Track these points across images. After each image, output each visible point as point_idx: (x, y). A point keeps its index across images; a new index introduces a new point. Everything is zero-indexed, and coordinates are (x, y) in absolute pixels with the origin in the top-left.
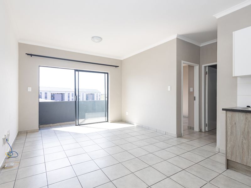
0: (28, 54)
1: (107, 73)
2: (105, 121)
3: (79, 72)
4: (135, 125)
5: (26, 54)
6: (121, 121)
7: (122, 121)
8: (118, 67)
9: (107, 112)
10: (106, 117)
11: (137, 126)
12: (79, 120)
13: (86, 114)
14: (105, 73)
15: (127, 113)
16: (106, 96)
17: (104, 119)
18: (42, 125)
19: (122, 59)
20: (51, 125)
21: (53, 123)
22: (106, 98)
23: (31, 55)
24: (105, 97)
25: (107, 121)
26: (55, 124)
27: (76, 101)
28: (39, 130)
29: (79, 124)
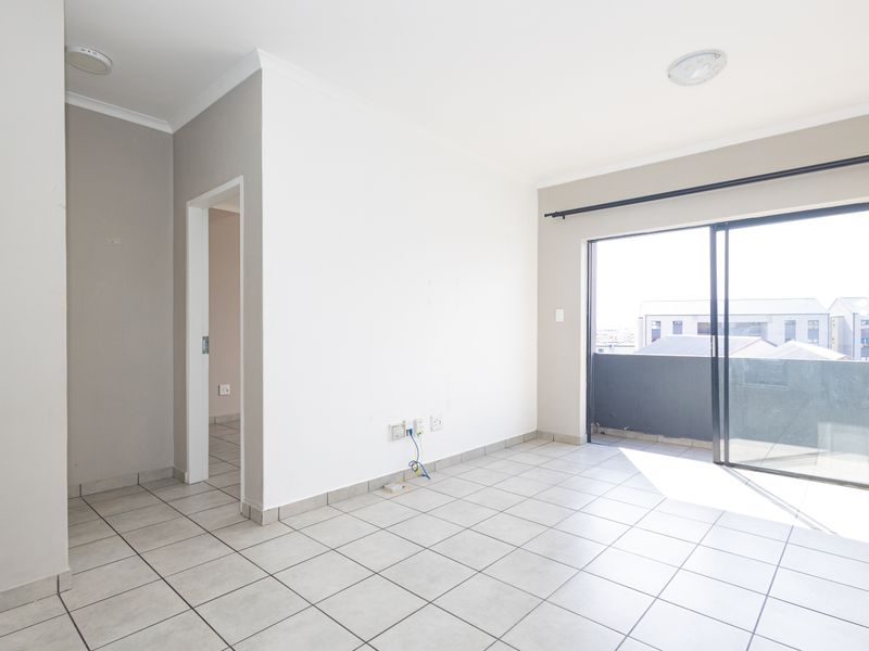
0: (555, 215)
5: (546, 216)
12: (731, 441)
18: (632, 433)
20: (661, 438)
21: (668, 435)
23: (563, 214)
26: (675, 441)
27: (715, 360)
28: (589, 441)
29: (731, 461)
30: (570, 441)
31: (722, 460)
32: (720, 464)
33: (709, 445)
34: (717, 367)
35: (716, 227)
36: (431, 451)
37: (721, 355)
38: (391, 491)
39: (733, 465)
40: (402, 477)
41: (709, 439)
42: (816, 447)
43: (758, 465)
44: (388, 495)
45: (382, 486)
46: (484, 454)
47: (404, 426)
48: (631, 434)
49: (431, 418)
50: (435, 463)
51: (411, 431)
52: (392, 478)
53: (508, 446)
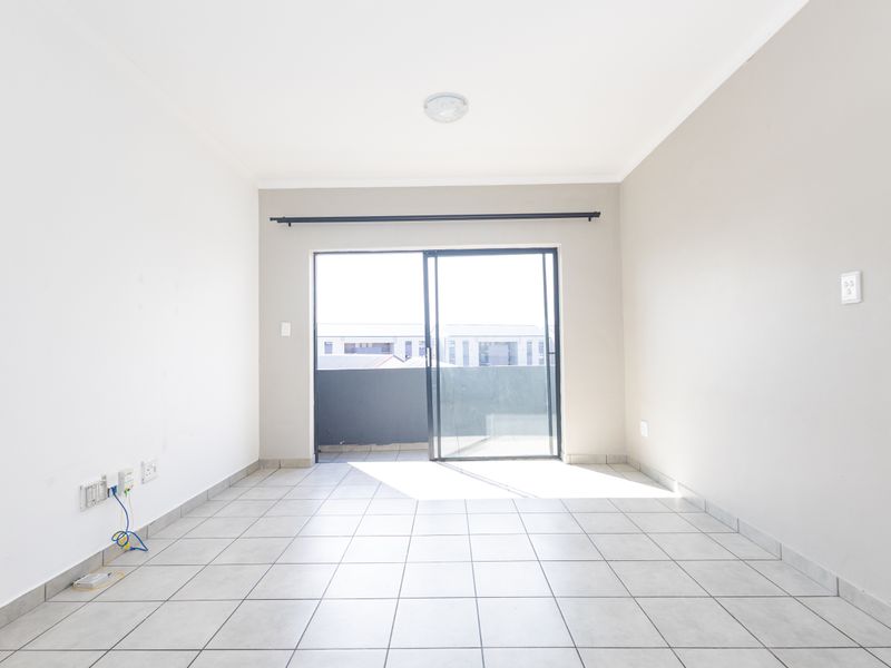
0: (280, 220)
1: (554, 251)
2: (549, 454)
3: (439, 258)
4: (677, 494)
5: (271, 219)
6: (624, 462)
7: (626, 463)
8: (597, 215)
9: (554, 417)
10: (551, 434)
11: (684, 499)
12: (442, 439)
13: (491, 418)
14: (543, 251)
15: (644, 430)
16: (552, 349)
17: (544, 445)
18: (348, 446)
19: (619, 179)
20: (374, 447)
21: (380, 443)
22: (552, 357)
23: (289, 221)
24: (548, 353)
25: (559, 457)
26: (387, 447)
27: (429, 369)
28: (317, 462)
29: (443, 456)
30: (298, 465)
31: (436, 456)
32: (435, 460)
33: (426, 445)
34: (430, 377)
35: (428, 254)
36: (143, 510)
37: (434, 365)
38: (89, 587)
39: (444, 460)
40: (102, 560)
41: (426, 441)
42: (485, 435)
43: (457, 456)
44: (87, 595)
45: (70, 583)
46: (206, 500)
47: (104, 484)
48: (347, 448)
49: (143, 464)
50: (147, 527)
51: (114, 489)
52: (86, 567)
53: (232, 483)
